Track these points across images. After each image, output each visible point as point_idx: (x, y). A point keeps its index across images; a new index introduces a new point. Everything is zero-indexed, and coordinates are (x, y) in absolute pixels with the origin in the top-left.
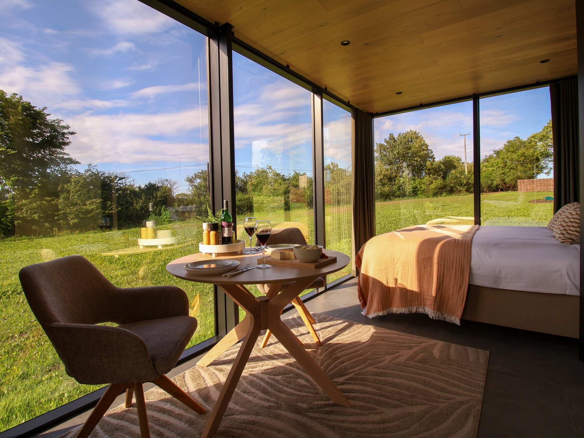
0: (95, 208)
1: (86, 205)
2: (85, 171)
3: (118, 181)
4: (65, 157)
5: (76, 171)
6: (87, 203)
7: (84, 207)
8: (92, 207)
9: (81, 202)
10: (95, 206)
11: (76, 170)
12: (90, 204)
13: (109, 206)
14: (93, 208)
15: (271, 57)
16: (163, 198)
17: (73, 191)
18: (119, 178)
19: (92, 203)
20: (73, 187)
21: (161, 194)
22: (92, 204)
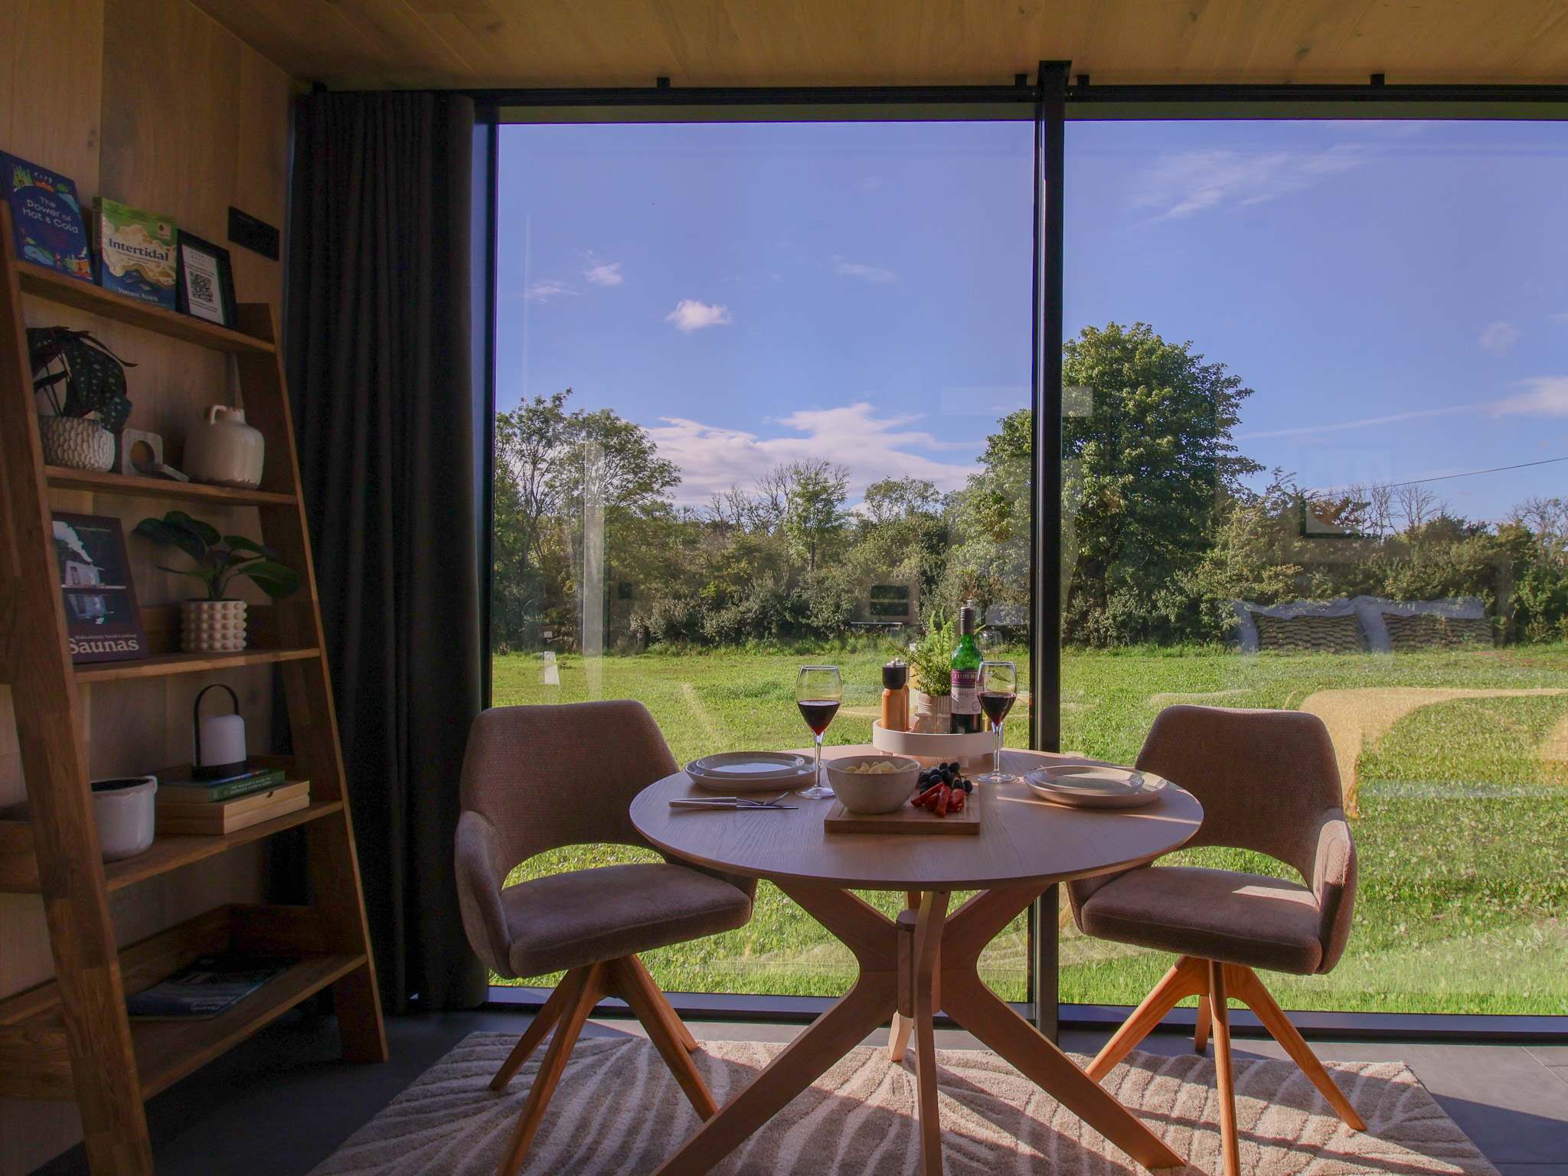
0: (1281, 591)
1: (1261, 581)
2: (1268, 489)
3: (1350, 513)
4: (1231, 455)
5: (1246, 492)
6: (1265, 574)
7: (1256, 586)
8: (1275, 587)
9: (1251, 571)
10: (1281, 585)
11: (1249, 490)
12: (1270, 577)
13: (1318, 586)
14: (1277, 591)
15: (1280, 82)
16: (1480, 563)
17: (1234, 545)
18: (1355, 504)
19: (1277, 575)
20: (1234, 534)
21: (1476, 552)
22: (1275, 578)
